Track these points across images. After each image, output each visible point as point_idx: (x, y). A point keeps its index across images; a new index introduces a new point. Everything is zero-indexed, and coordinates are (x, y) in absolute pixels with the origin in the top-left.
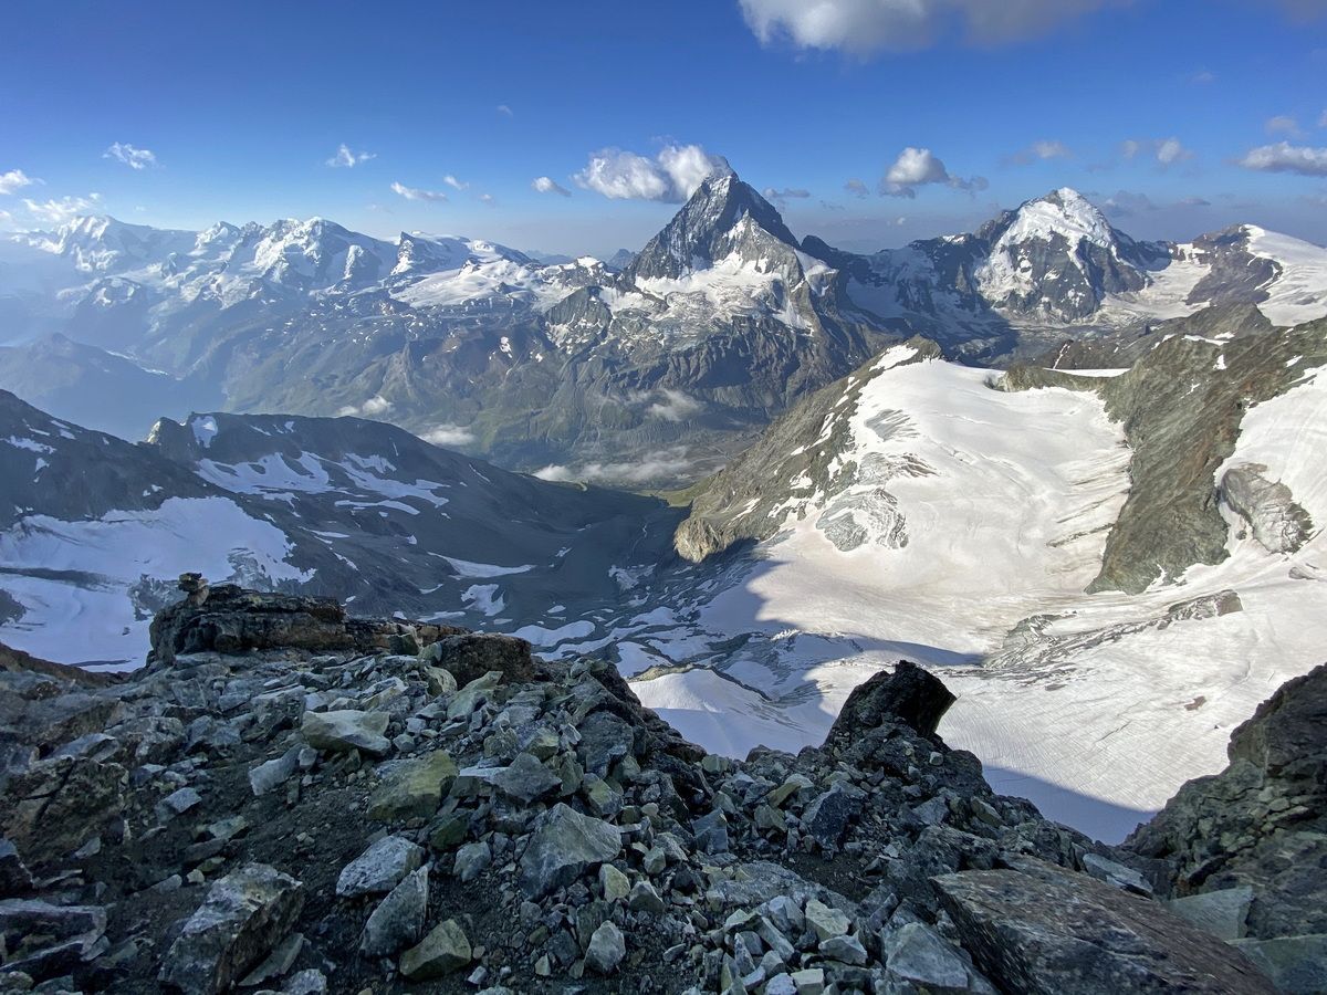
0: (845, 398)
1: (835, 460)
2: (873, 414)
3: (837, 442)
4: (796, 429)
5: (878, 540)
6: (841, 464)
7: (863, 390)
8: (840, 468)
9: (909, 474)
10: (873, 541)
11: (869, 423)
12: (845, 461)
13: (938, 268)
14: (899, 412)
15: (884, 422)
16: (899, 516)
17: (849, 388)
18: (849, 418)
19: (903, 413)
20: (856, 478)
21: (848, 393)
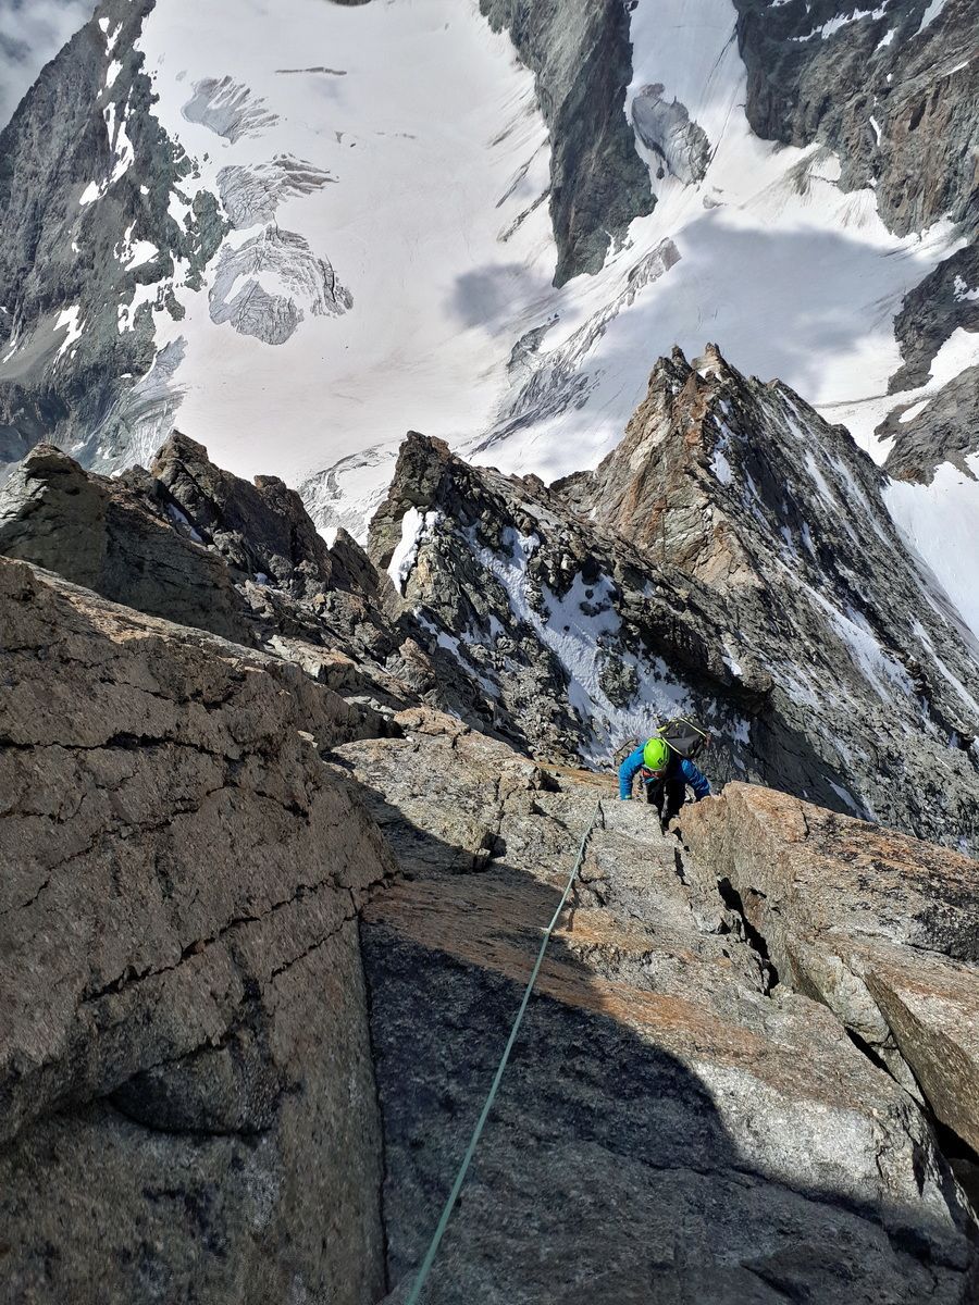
0: (114, 70)
1: (173, 196)
2: (187, 94)
3: (156, 161)
4: (55, 145)
5: (313, 310)
6: (188, 202)
7: (140, 45)
8: (189, 208)
9: (298, 192)
10: (307, 314)
11: (189, 112)
12: (192, 195)
14: (227, 79)
15: (213, 105)
16: (321, 262)
17: (111, 43)
18: (147, 108)
19: (236, 82)
20: (225, 220)
21: (115, 55)
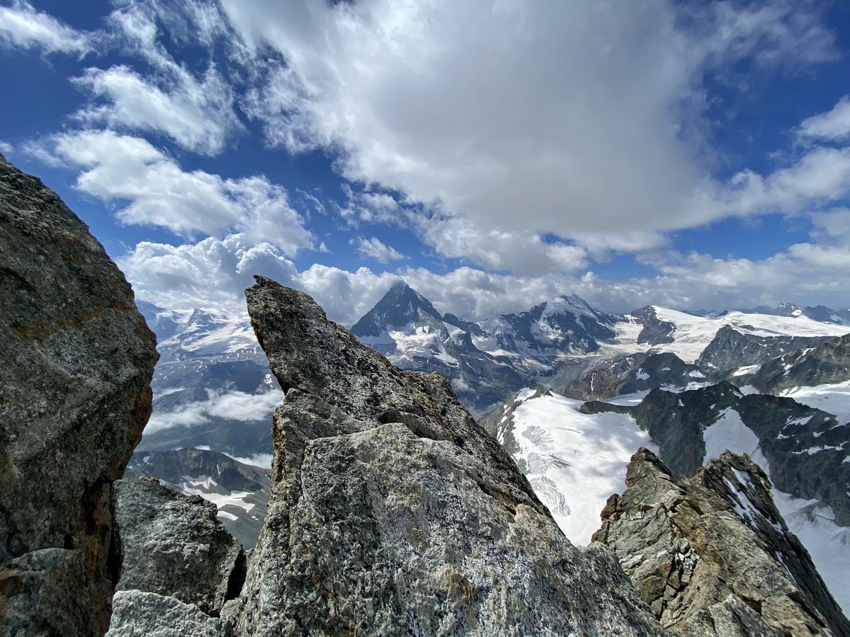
0: (505, 418)
2: (525, 428)
3: (510, 446)
7: (514, 413)
9: (556, 467)
11: (524, 434)
13: (515, 329)
14: (539, 427)
15: (532, 433)
16: (560, 494)
17: (506, 412)
18: (511, 430)
19: (541, 428)
20: (527, 470)
21: (506, 415)
